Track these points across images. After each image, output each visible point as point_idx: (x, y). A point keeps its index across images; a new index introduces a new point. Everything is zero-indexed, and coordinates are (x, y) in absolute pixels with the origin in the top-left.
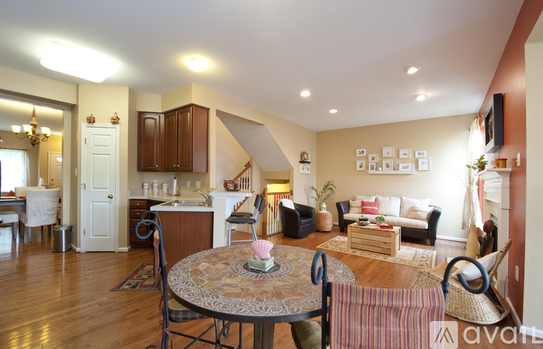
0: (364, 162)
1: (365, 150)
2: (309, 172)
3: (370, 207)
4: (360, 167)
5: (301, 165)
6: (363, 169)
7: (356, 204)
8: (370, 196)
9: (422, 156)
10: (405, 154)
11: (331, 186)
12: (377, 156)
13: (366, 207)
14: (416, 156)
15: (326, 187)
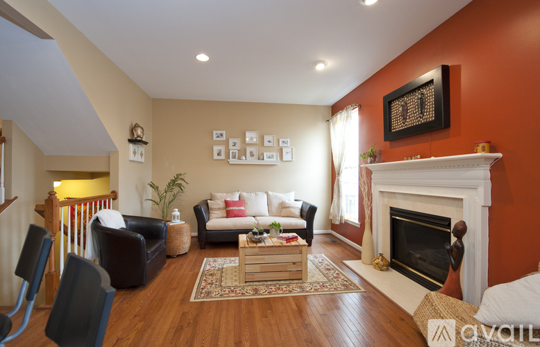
0: (222, 148)
1: (224, 132)
2: (142, 160)
3: (234, 208)
4: (219, 154)
5: (131, 146)
6: (223, 157)
7: (217, 204)
8: (232, 192)
9: (286, 145)
10: (269, 142)
11: (179, 182)
12: (238, 141)
13: (231, 208)
14: (281, 145)
15: (173, 183)
